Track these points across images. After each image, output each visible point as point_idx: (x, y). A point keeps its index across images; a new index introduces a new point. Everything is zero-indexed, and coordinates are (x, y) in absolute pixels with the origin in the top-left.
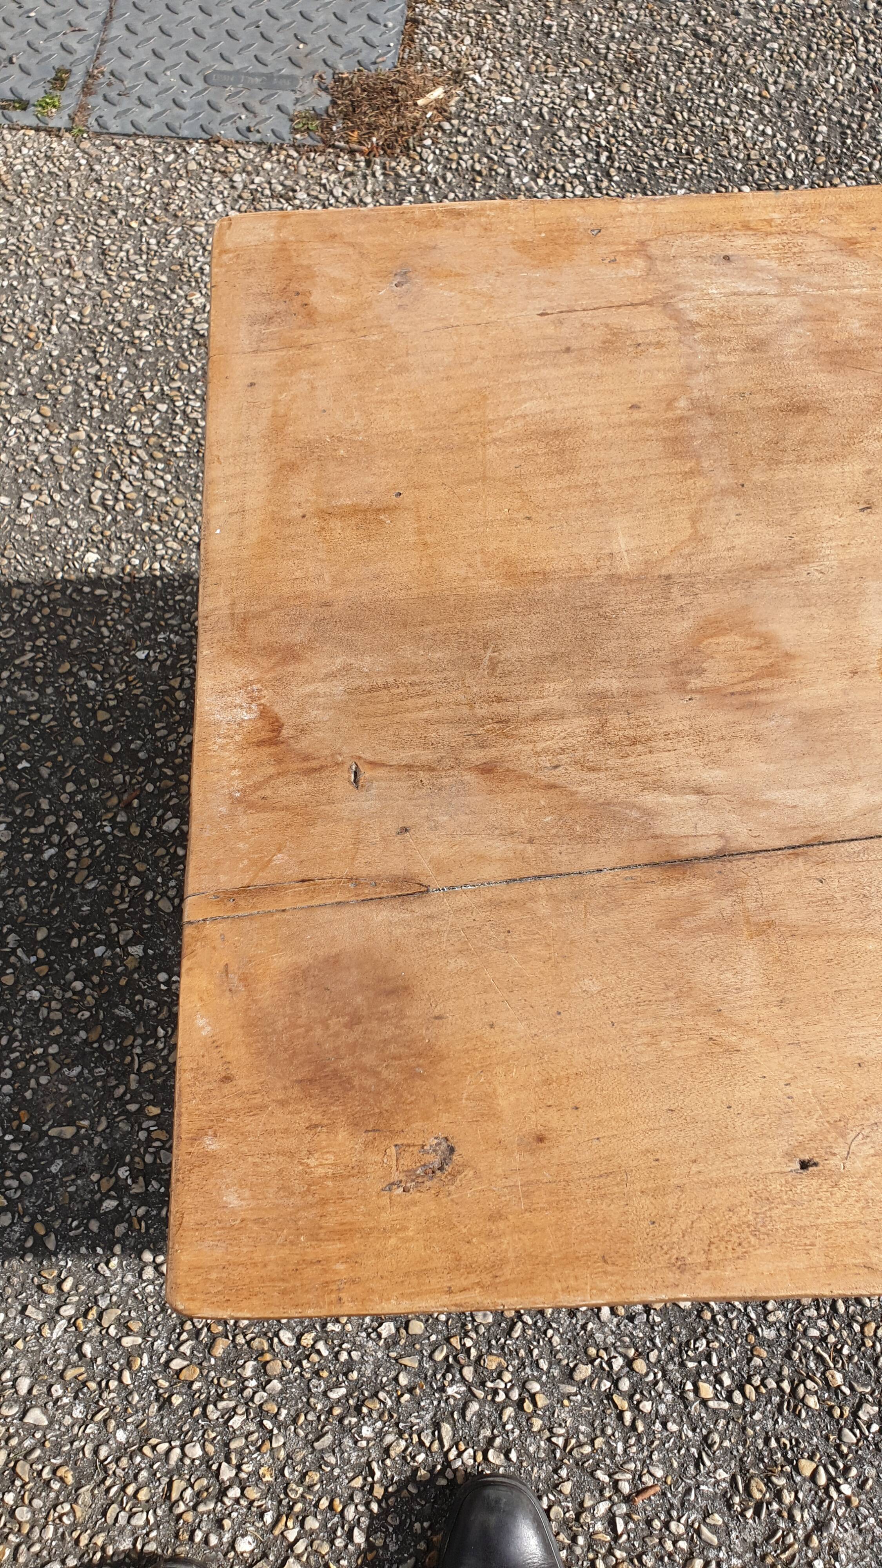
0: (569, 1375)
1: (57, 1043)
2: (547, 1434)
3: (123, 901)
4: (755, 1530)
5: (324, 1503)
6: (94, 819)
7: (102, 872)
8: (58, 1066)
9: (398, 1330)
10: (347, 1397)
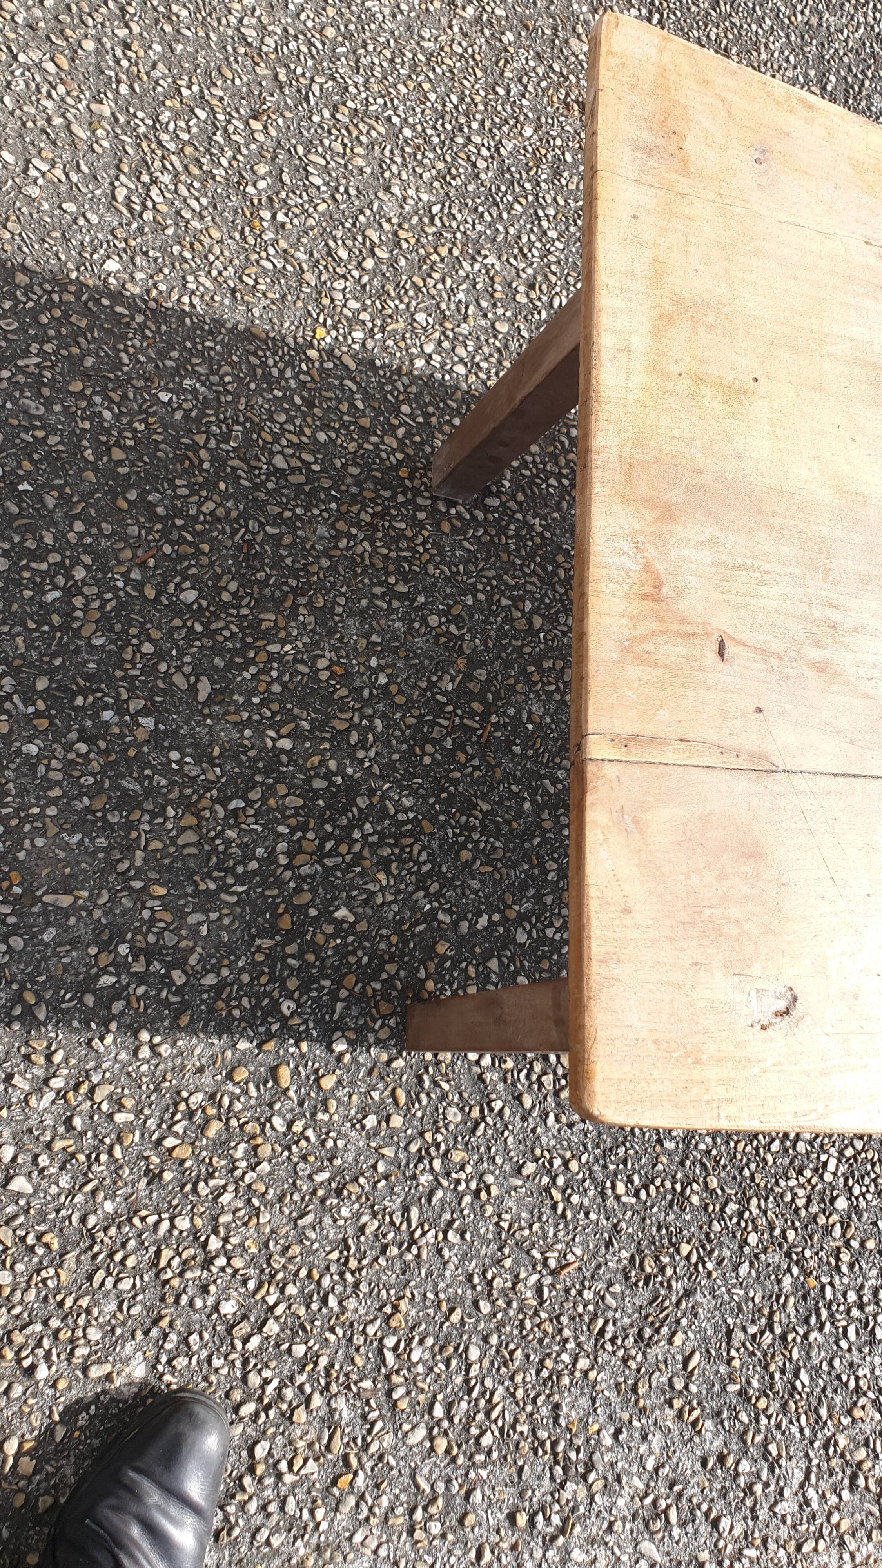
0: (518, 1170)
1: (56, 805)
2: (496, 1219)
3: (134, 667)
4: (642, 1296)
5: (303, 1273)
6: (104, 569)
7: (112, 630)
8: (56, 830)
9: (379, 1123)
10: (330, 1181)
